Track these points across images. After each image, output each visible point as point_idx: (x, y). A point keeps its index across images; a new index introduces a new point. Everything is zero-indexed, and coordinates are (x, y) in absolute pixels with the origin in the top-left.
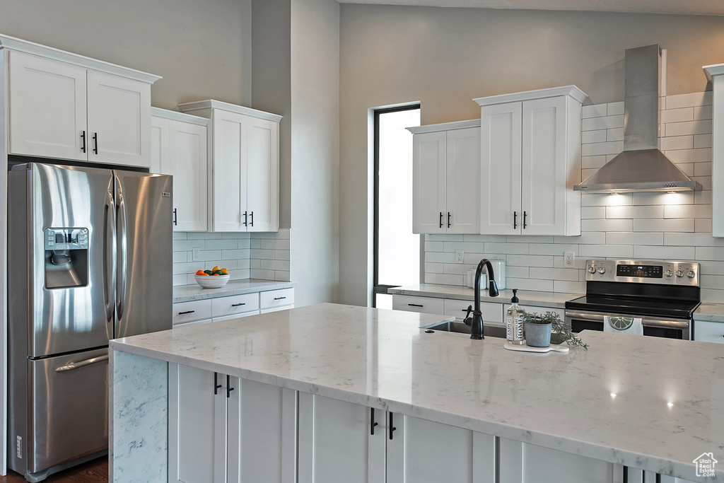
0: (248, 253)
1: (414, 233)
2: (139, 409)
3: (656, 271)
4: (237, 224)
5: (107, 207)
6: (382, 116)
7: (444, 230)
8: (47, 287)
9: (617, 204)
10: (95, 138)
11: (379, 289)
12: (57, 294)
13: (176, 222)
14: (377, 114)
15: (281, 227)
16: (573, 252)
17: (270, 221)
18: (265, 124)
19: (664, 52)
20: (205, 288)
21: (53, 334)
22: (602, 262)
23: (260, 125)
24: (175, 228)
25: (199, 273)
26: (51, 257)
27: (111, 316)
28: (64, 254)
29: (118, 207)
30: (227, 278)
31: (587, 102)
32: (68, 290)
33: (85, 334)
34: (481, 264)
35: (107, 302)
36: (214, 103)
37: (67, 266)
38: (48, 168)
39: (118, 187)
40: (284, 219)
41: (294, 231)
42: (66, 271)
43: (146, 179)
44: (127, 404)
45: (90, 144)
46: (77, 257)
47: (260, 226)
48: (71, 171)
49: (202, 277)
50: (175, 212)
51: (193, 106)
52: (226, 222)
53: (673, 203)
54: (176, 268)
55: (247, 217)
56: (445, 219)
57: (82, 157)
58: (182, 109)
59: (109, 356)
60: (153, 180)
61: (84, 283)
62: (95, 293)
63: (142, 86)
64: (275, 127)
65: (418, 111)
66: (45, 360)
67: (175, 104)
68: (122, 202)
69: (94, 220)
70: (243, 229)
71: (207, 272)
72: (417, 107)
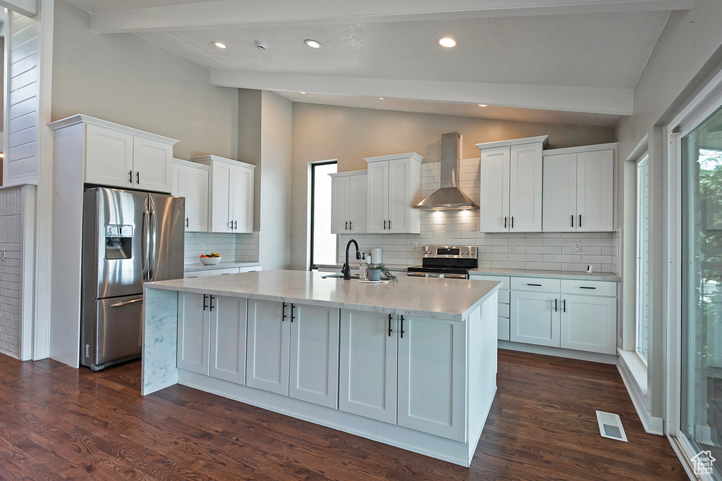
0: (234, 247)
1: (332, 233)
2: (160, 321)
3: (456, 252)
4: (227, 228)
5: (144, 214)
6: (316, 167)
7: (348, 231)
8: (107, 258)
9: (438, 217)
10: (138, 175)
11: (313, 267)
12: (111, 263)
13: (188, 226)
14: (313, 166)
15: (254, 231)
16: (417, 243)
17: (247, 227)
18: (246, 170)
19: (461, 136)
20: (205, 265)
21: (108, 285)
22: (431, 248)
23: (242, 171)
24: (186, 229)
25: (202, 256)
26: (110, 241)
27: (145, 277)
28: (117, 240)
29: (151, 214)
30: (219, 259)
31: (424, 162)
32: (118, 260)
33: (128, 286)
34: (350, 242)
35: (143, 268)
36: (213, 157)
37: (119, 247)
38: (107, 190)
39: (151, 202)
40: (256, 225)
41: (261, 233)
42: (118, 250)
43: (170, 199)
44: (154, 317)
45: (134, 178)
46: (125, 242)
47: (241, 229)
48: (122, 193)
49: (203, 258)
50: (187, 220)
51: (200, 158)
52: (219, 226)
53: (465, 215)
54: (186, 254)
55: (233, 224)
56: (348, 225)
57: (130, 186)
58: (193, 160)
59: (143, 299)
60: (175, 200)
61: (129, 257)
62: (136, 263)
63: (167, 146)
64: (251, 172)
65: (336, 165)
66: (103, 300)
67: (189, 157)
68: (154, 212)
69: (136, 221)
70: (230, 231)
71: (208, 256)
72: (335, 162)
